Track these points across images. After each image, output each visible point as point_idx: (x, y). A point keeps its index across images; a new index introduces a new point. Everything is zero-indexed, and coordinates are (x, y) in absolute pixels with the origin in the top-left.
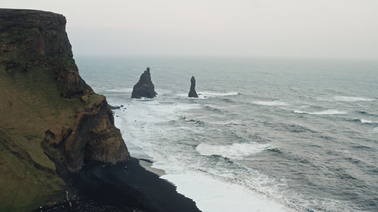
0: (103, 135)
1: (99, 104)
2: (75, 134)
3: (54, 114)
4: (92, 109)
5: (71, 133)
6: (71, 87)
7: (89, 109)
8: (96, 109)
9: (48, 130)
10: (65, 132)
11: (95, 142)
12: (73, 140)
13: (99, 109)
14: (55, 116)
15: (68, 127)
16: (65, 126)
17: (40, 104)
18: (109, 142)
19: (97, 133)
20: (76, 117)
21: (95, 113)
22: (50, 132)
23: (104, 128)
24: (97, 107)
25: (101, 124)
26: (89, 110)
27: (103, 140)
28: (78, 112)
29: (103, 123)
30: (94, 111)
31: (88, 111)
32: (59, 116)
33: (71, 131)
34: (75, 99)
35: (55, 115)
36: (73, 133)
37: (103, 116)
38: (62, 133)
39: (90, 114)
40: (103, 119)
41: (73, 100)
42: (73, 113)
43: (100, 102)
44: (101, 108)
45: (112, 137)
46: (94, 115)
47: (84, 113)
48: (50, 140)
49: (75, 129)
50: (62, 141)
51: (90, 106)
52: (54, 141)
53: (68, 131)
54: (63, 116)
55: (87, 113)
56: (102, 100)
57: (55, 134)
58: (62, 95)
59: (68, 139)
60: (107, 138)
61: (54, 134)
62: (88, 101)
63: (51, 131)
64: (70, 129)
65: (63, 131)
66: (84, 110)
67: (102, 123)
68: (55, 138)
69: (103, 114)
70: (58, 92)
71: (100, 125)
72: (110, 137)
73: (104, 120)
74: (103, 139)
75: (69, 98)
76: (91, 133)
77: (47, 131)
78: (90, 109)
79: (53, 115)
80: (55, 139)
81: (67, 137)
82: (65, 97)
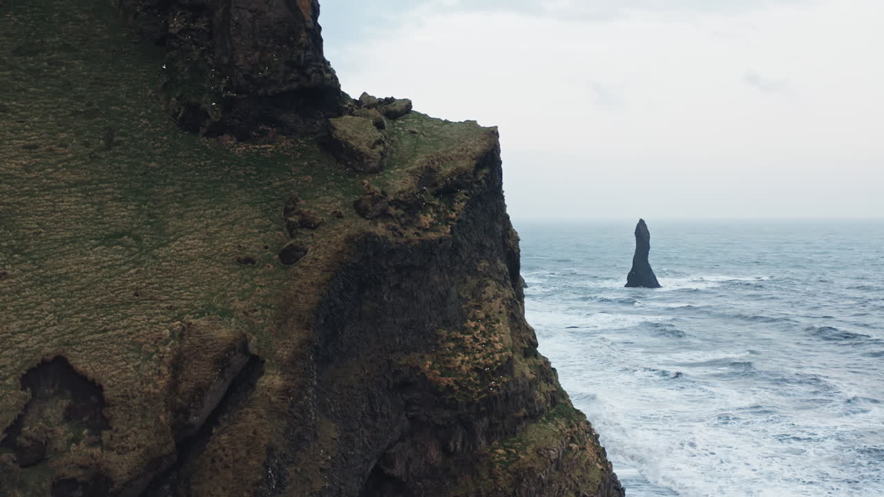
0: (490, 401)
1: (461, 174)
2: (286, 391)
3: (121, 235)
4: (412, 206)
5: (252, 386)
6: (257, 54)
7: (390, 204)
8: (436, 202)
9: (49, 350)
10: (199, 371)
11: (434, 454)
12: (270, 450)
13: (460, 206)
14: (128, 247)
15: (225, 332)
16: (203, 322)
17: (27, 169)
18: (538, 451)
19: (449, 388)
20: (290, 256)
21: (432, 235)
22: (70, 367)
23: (499, 346)
24: (447, 192)
25: (474, 319)
26: (392, 210)
27: (489, 443)
28: (308, 224)
29: (487, 316)
30: (427, 219)
31: (384, 215)
32: (162, 252)
33: (255, 365)
34: (285, 143)
35: (131, 241)
36: (272, 380)
37: (484, 264)
38: (173, 386)
39: (402, 240)
40: (481, 285)
41: (270, 147)
42: (265, 229)
43: (463, 164)
44: (471, 205)
45: (550, 418)
46: (428, 249)
47: (357, 225)
48: (60, 444)
49: (284, 353)
50: (171, 447)
51: (399, 182)
52: (97, 451)
53: (222, 363)
54: (192, 253)
55: (380, 229)
56: (478, 149)
57: (108, 393)
58: (191, 120)
59: (221, 439)
60: (519, 421)
61: (100, 388)
62: (380, 148)
63: (81, 363)
64: (240, 345)
65: (177, 365)
66: (356, 205)
67: (482, 315)
68: (106, 424)
69: (481, 247)
70: (169, 99)
71: (465, 331)
72: (533, 417)
73: (490, 291)
74: (489, 436)
75: (243, 137)
76: (405, 385)
77: (44, 363)
78: (396, 203)
79: (109, 240)
80: (106, 435)
81: (213, 419)
82: (216, 131)
